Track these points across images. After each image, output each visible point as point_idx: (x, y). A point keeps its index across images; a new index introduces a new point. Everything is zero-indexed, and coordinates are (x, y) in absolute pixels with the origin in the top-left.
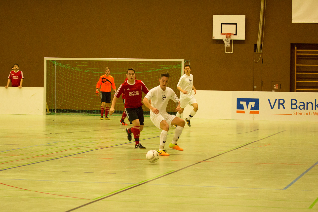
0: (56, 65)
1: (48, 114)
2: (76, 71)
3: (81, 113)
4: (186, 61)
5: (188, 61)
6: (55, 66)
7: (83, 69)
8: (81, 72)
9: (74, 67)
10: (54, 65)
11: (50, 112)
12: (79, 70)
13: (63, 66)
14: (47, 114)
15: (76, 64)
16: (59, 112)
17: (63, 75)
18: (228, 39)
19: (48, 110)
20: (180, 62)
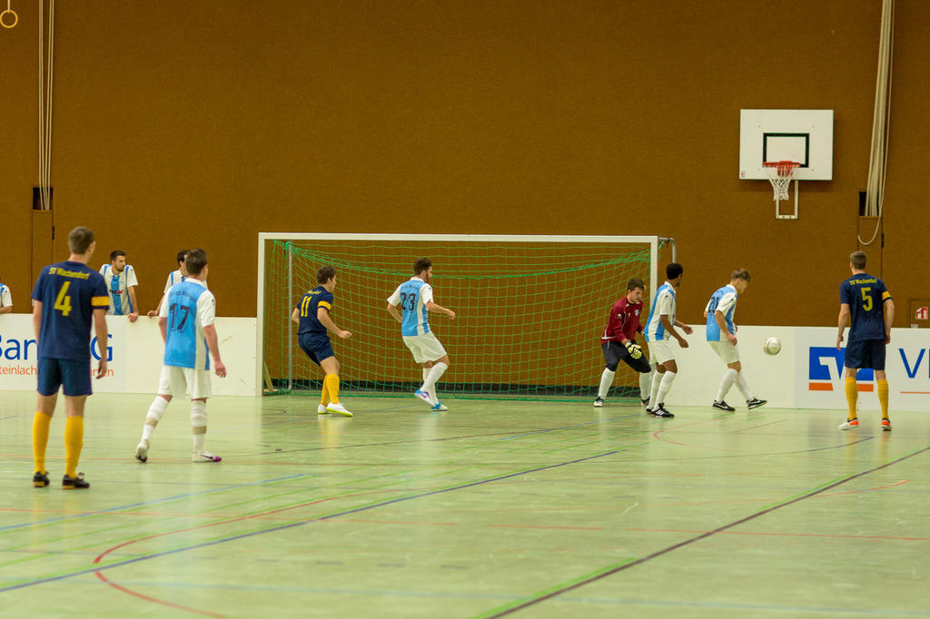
0: (290, 253)
1: (269, 395)
4: (662, 241)
5: (668, 242)
6: (288, 257)
10: (285, 254)
11: (275, 388)
13: (313, 258)
14: (265, 395)
15: (350, 250)
16: (299, 388)
18: (784, 178)
19: (270, 384)
20: (648, 246)
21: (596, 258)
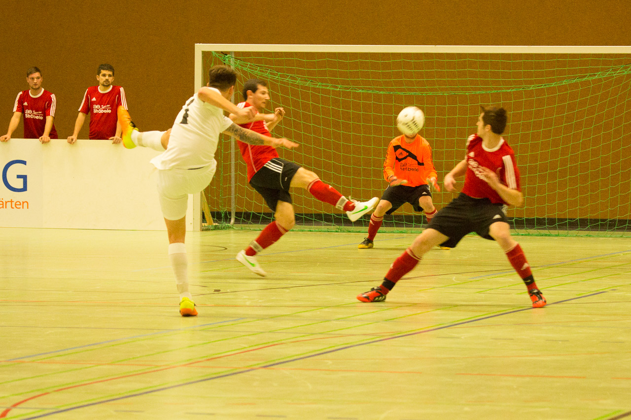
1: (208, 230)
2: (297, 86)
3: (317, 224)
7: (322, 81)
8: (314, 89)
9: (293, 75)
11: (215, 221)
12: (308, 84)
13: (257, 72)
14: (204, 230)
15: (301, 64)
16: (244, 222)
19: (208, 216)
21: (581, 71)
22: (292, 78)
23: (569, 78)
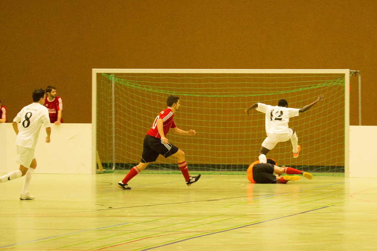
0: (113, 82)
1: (100, 173)
2: (150, 92)
3: (162, 169)
4: (352, 72)
5: (356, 73)
6: (111, 84)
10: (110, 82)
11: (104, 168)
13: (127, 84)
14: (98, 173)
16: (120, 169)
17: (128, 100)
19: (100, 166)
20: (343, 75)
21: (309, 83)
22: (147, 88)
23: (302, 87)
